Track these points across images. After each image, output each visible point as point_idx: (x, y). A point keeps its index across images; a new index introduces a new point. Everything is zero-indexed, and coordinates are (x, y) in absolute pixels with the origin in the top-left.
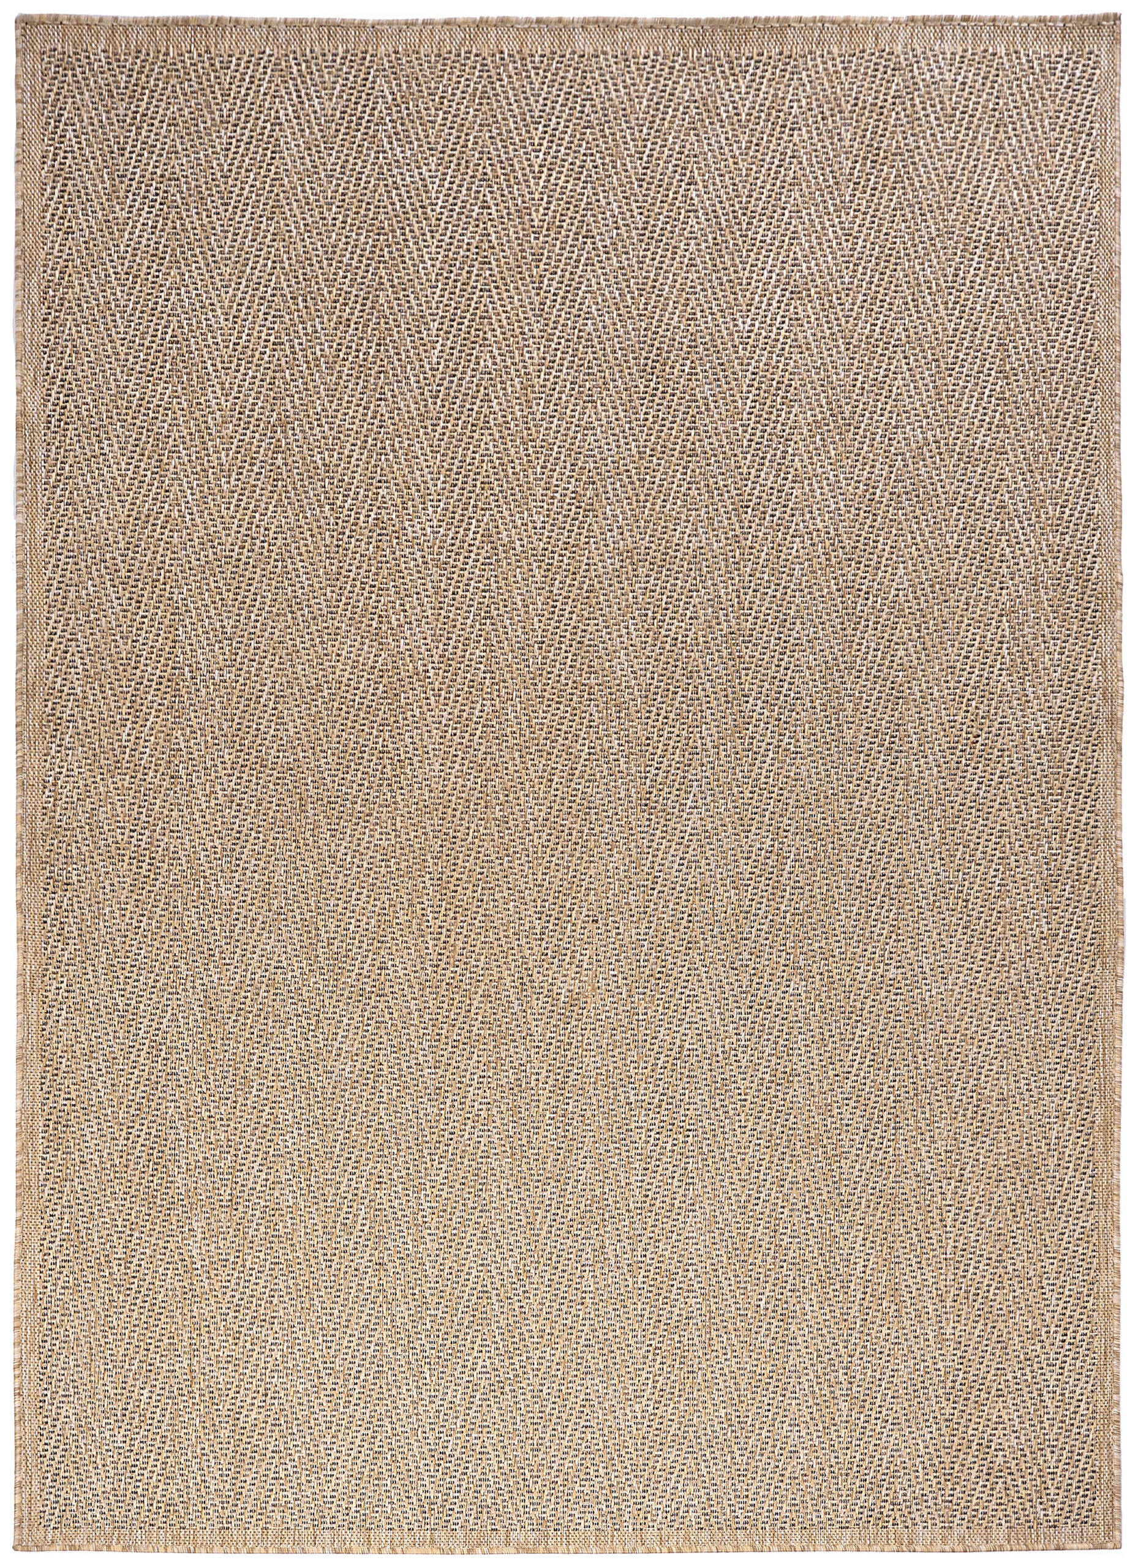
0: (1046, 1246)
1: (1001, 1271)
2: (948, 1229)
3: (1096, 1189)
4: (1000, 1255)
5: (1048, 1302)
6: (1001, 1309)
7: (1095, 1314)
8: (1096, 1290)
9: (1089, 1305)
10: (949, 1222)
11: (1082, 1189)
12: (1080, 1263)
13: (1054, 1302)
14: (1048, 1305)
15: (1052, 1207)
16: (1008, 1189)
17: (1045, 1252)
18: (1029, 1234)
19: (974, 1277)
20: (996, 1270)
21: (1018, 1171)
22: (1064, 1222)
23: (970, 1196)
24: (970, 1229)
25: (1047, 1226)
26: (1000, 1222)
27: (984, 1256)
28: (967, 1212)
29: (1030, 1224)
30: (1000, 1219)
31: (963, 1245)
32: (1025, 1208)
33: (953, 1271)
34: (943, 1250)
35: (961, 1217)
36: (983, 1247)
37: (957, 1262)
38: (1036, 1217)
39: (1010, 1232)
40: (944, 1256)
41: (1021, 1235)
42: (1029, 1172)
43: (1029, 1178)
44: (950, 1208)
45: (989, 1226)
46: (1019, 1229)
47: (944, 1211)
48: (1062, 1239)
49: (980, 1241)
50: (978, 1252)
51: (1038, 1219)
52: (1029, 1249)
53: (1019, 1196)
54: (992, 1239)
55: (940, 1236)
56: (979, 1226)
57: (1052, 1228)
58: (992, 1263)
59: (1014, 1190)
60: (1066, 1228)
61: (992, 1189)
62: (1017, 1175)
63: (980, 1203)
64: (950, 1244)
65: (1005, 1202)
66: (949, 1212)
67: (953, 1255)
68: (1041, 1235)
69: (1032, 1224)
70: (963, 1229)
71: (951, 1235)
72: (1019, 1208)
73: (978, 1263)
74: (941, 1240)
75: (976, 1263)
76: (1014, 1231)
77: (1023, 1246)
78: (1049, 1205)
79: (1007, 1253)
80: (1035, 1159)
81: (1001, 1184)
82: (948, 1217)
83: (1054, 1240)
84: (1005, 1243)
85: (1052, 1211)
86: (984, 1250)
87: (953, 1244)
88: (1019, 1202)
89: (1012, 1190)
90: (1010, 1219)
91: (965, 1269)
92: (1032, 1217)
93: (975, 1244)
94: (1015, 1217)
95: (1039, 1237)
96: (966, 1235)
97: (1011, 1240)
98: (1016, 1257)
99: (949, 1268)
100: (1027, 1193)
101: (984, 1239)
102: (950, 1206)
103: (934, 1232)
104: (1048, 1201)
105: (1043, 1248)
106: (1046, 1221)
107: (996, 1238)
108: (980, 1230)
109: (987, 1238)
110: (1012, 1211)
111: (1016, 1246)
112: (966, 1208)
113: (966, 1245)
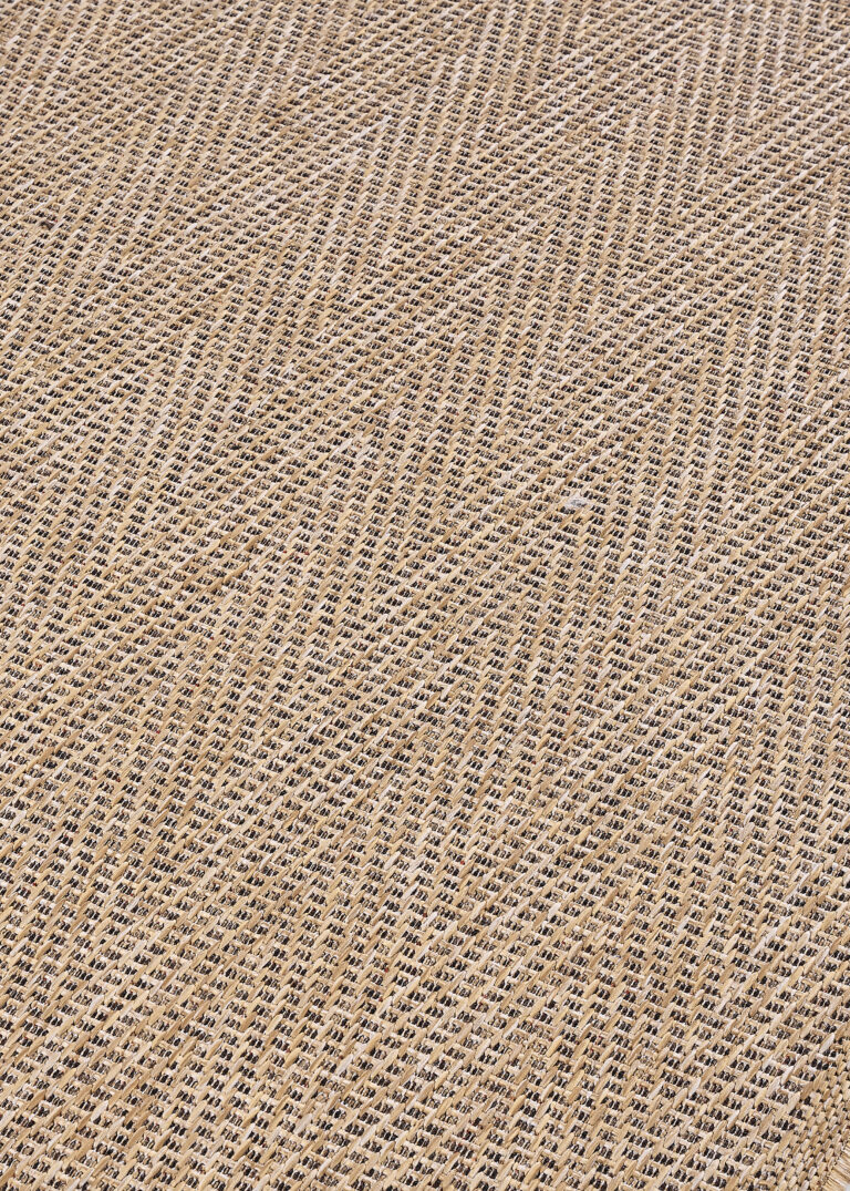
0: (604, 1169)
1: (445, 1171)
2: (375, 1019)
3: (815, 1097)
4: (469, 1136)
10: (385, 1005)
11: (776, 1083)
15: (672, 1088)
16: (582, 1000)
17: (591, 1182)
18: (575, 1121)
19: (369, 1154)
20: (435, 1165)
21: (631, 973)
22: (686, 1137)
23: (477, 973)
24: (430, 1043)
25: (634, 1124)
26: (514, 1063)
27: (427, 1118)
28: (448, 1004)
29: (591, 1100)
30: (521, 1056)
31: (389, 1069)
32: (601, 1059)
33: (324, 1116)
34: (333, 1059)
35: (424, 1006)
36: (437, 1096)
37: (348, 1100)
38: (619, 1092)
39: (529, 1096)
40: (325, 1073)
41: (554, 1115)
42: (662, 988)
43: (653, 1000)
44: (409, 976)
45: (481, 1059)
46: (556, 1099)
47: (392, 977)
48: (657, 1174)
49: (438, 1081)
50: (415, 1103)
51: (620, 1098)
52: (554, 1156)
53: (601, 1028)
54: (471, 1091)
55: (344, 1024)
56: (457, 1046)
57: (645, 1134)
58: (436, 1145)
59: (598, 1011)
60: (683, 1152)
61: (541, 983)
62: (624, 979)
63: (493, 999)
64: (358, 1054)
65: (558, 1024)
66: (400, 983)
67: (347, 1082)
68: (605, 1137)
69: (597, 1103)
70: (412, 1036)
71: (374, 1036)
72: (585, 1052)
73: (401, 1127)
74: (342, 1036)
75: (395, 1124)
76: (541, 1098)
77: (542, 1143)
78: (668, 1079)
79: (489, 1137)
80: (691, 968)
81: (571, 981)
82: (392, 994)
83: (634, 1167)
84: (499, 1114)
85: (667, 1096)
86: (436, 1106)
87: (365, 1057)
88: (593, 1040)
89: (593, 1006)
90: (548, 1066)
91: (357, 1127)
92: (607, 1086)
93: (419, 1081)
94: (561, 1068)
95: (596, 1140)
96: (411, 1051)
97: (520, 1115)
98: (507, 1160)
99: (318, 1104)
100: (627, 1030)
101: (453, 1080)
102: (414, 973)
103: (336, 1009)
104: (670, 1069)
105: (593, 1171)
106: (639, 1114)
107: (484, 1092)
108: (456, 1057)
109: (460, 1083)
110: (564, 1053)
111: (524, 1134)
112: (450, 994)
113: (395, 1073)
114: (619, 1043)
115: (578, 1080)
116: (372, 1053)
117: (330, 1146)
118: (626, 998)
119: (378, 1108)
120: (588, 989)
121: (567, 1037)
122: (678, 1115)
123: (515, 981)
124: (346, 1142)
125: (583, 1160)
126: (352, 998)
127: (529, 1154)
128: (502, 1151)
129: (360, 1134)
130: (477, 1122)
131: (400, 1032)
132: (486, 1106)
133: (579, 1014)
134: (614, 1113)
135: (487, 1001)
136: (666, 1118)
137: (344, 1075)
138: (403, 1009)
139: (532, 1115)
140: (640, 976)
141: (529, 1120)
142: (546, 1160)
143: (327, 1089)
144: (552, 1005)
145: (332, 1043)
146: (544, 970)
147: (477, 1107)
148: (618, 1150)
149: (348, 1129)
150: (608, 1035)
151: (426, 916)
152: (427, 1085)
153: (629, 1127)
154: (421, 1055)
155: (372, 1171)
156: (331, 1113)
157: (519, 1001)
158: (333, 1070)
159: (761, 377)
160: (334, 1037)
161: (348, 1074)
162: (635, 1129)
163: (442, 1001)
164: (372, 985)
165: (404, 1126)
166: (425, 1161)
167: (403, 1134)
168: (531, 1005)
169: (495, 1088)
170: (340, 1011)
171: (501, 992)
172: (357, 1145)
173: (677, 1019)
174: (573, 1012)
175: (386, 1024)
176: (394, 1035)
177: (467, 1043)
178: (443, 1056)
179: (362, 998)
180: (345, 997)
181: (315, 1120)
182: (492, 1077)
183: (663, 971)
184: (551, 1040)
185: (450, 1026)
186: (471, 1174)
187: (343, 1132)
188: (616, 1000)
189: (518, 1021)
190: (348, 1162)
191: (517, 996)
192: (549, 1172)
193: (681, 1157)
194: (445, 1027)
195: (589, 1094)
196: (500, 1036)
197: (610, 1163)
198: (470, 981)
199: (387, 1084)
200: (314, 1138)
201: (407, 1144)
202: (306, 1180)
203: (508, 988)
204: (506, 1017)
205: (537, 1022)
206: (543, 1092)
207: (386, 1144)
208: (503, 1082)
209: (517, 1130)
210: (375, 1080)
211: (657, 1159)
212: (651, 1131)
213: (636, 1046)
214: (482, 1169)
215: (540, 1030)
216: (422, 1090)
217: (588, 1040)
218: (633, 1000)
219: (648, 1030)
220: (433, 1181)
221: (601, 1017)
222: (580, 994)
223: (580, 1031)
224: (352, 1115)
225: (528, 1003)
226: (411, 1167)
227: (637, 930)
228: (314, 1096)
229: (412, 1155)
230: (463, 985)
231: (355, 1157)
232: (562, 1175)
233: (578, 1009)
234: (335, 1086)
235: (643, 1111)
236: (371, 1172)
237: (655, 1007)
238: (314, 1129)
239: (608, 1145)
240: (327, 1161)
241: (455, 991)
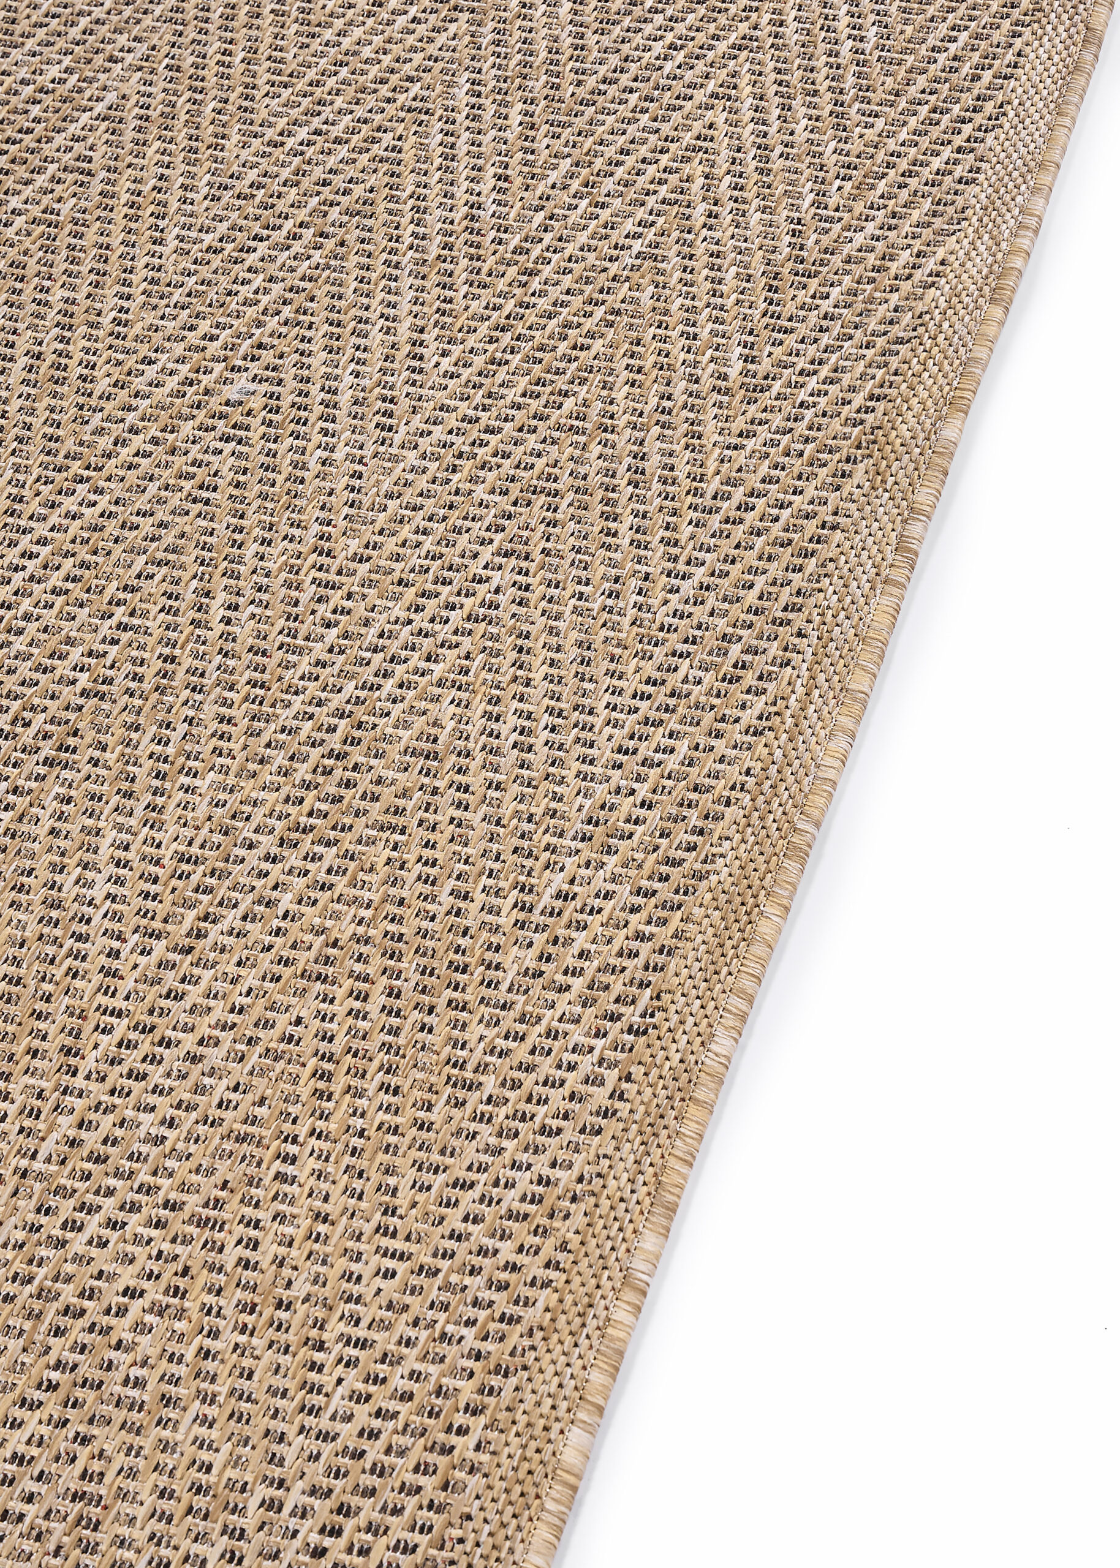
0: (390, 1211)
1: (193, 1254)
2: (79, 1082)
3: (637, 1071)
4: (218, 1204)
5: (318, 1400)
6: (140, 1383)
7: (475, 1482)
8: (507, 1395)
9: (464, 1445)
10: (88, 1063)
11: (586, 1064)
12: (486, 1295)
13: (338, 1402)
14: (314, 1411)
15: (461, 1094)
16: (335, 1008)
17: (377, 1231)
18: (347, 1160)
19: (94, 1252)
20: (179, 1249)
21: (392, 963)
22: (486, 1152)
23: (199, 1000)
24: (152, 1099)
25: (420, 1149)
26: (262, 1102)
27: (161, 1193)
28: (168, 1046)
29: (363, 1130)
30: (269, 1092)
31: (105, 1142)
32: (368, 1076)
33: (31, 1217)
34: (31, 1144)
35: (137, 1054)
36: (170, 1163)
37: (60, 1191)
38: (396, 1113)
39: (286, 1140)
40: (24, 1163)
41: (319, 1157)
42: (431, 974)
43: (423, 992)
44: (114, 1020)
45: (220, 1106)
46: (319, 1137)
47: (92, 1026)
48: (456, 1204)
49: (168, 1144)
50: (144, 1177)
51: (399, 1120)
52: (327, 1208)
53: (364, 1038)
54: (211, 1148)
55: (40, 1096)
56: (186, 1096)
57: (436, 1158)
58: (177, 1223)
59: (357, 1017)
60: (485, 1170)
61: (281, 997)
62: (384, 973)
63: (223, 1029)
64: (62, 1131)
65: (310, 1044)
66: (103, 1032)
67: (53, 1168)
68: (387, 1172)
69: (371, 1132)
70: (128, 1095)
71: (79, 1104)
72: (348, 1073)
73: (130, 1211)
74: (39, 1111)
75: (122, 1208)
76: (301, 1139)
77: (310, 1195)
78: (455, 1085)
79: (242, 1201)
80: (464, 942)
81: (318, 986)
82: (96, 1046)
83: (427, 1201)
84: (252, 1170)
85: (456, 1105)
86: (171, 1175)
87: (72, 1133)
88: (355, 1055)
89: (349, 1014)
90: (303, 1098)
91: (74, 1222)
92: (380, 1108)
93: (145, 1149)
94: (321, 1098)
95: (376, 1177)
96: (129, 1113)
97: (277, 1166)
98: (269, 1224)
99: (21, 1203)
100: (396, 1034)
101: (187, 1140)
102: (119, 1016)
103: (28, 1080)
104: (456, 1071)
105: (378, 1216)
106: (424, 1134)
107: (228, 1146)
108: (187, 1109)
109: (196, 1141)
110: (321, 1078)
111: (286, 1188)
112: (169, 1033)
113: (113, 1145)
114: (388, 1052)
115: (344, 1107)
116: (80, 1126)
117: (43, 1252)
118: (389, 995)
119: (97, 1193)
120: (340, 993)
121: (323, 1058)
122: (473, 1126)
123: (248, 1000)
124: (62, 1244)
125: (363, 1205)
126: (46, 1062)
127: (295, 1211)
128: (260, 1214)
129: (80, 1229)
130: (224, 1185)
131: (112, 1092)
132: (233, 1163)
133: (334, 1026)
134: (392, 1139)
135: (216, 1033)
136: (458, 1133)
137: (48, 1160)
138: (112, 1063)
139: (293, 1163)
140: (403, 965)
141: (290, 1170)
142: (318, 1215)
143: (29, 1182)
144: (298, 1021)
145: (28, 1123)
146: (283, 981)
147: (222, 1167)
148: (404, 1184)
149: (64, 1227)
150: (372, 1045)
151: (125, 941)
152: (155, 1151)
153: (414, 1154)
154: (143, 1116)
155: (101, 1272)
156: (39, 1211)
157: (256, 1025)
158: (34, 1157)
159: (452, 197)
160: (30, 1115)
161: (54, 1158)
162: (422, 1155)
163: (160, 1044)
164: (69, 1041)
165: (135, 1208)
166: (166, 1247)
167: (134, 1219)
168: (272, 1027)
169: (241, 1139)
170: (32, 1081)
171: (232, 1018)
172: (78, 1243)
173: (456, 1008)
174: (327, 1025)
175: (94, 1086)
176: (105, 1098)
177: (199, 1089)
178: (172, 1112)
179: (58, 1059)
180: (37, 1063)
181: (20, 1224)
182: (236, 1126)
183: (430, 953)
184: (304, 1065)
185: (175, 1073)
186: (226, 1251)
187: (57, 1232)
188: (378, 999)
189: (259, 1049)
190: (69, 1268)
191: (254, 1019)
192: (322, 1228)
193: (483, 1177)
194: (169, 1075)
195: (359, 1123)
196: (239, 1072)
197: (397, 1202)
198: (192, 1012)
199: (105, 1161)
200: (21, 1246)
201: (140, 1230)
202: (19, 1301)
203: (240, 1012)
204: (243, 1047)
205: (282, 1046)
206: (302, 1131)
207: (114, 1236)
208: (251, 1129)
209: (277, 1185)
210: (89, 1159)
211: (454, 1186)
212: (442, 1152)
213: (410, 1053)
214: (239, 1242)
215: (287, 1056)
216: (150, 1159)
217: (349, 1056)
218: (398, 996)
219: (422, 1029)
220: (180, 1269)
221: (362, 1025)
222: (332, 1002)
223: (337, 1047)
224: (66, 1208)
225: (268, 1025)
226: (150, 1257)
227: (393, 909)
228: (15, 1193)
229: (148, 1243)
230: (184, 1018)
231: (78, 1259)
232: (340, 1229)
233: (331, 1020)
234: (40, 1176)
235: (428, 1130)
236: (100, 1275)
237: (426, 999)
238: (20, 1235)
239: (392, 1181)
240: (42, 1272)
241: (174, 1029)
